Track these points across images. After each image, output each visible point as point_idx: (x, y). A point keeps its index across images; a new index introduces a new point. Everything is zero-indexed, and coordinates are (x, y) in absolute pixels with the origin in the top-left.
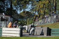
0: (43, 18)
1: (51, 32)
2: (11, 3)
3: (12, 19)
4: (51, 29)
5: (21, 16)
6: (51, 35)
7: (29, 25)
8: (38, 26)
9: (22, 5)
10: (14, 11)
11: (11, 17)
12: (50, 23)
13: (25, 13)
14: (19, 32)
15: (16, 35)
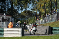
0: (44, 17)
1: (53, 31)
2: (12, 3)
3: (13, 19)
4: (52, 28)
5: (22, 15)
6: (52, 34)
7: (30, 24)
8: (39, 25)
9: (23, 5)
10: (15, 11)
11: (12, 17)
12: (51, 22)
13: (27, 12)
14: (21, 32)
15: (17, 35)
